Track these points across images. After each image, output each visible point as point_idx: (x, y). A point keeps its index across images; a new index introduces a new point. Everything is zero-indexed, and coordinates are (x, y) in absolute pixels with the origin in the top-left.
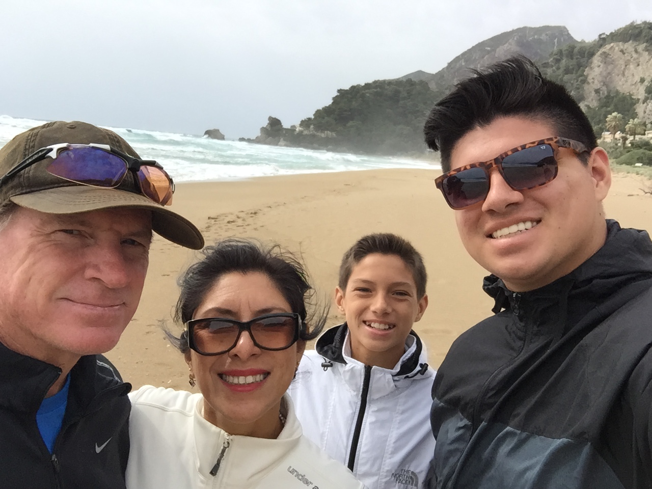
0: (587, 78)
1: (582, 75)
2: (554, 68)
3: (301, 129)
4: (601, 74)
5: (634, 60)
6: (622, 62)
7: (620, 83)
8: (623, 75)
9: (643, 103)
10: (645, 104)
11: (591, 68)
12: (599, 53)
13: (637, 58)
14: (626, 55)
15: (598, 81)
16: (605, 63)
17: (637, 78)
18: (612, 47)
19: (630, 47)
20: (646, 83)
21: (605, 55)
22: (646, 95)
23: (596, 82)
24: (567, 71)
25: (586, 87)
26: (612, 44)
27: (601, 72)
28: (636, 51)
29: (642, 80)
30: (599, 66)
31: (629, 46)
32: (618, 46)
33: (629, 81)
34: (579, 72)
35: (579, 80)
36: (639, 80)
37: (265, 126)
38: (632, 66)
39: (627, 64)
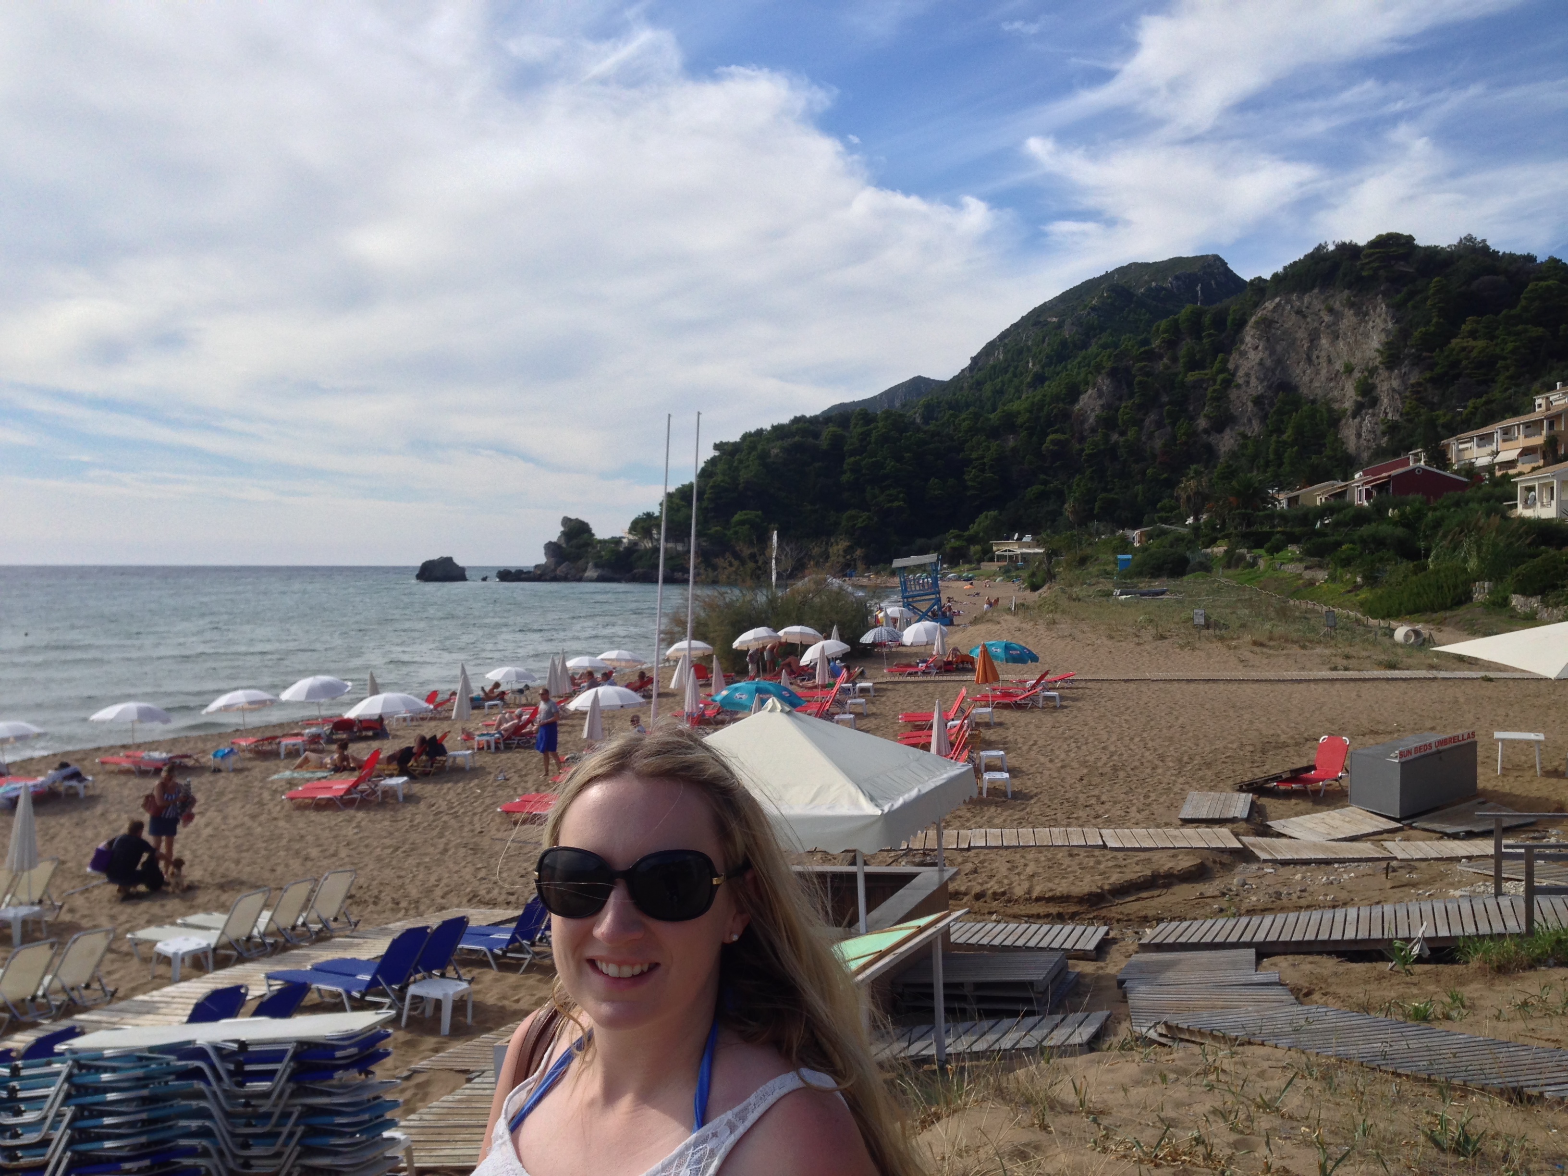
0: (1234, 375)
1: (1223, 370)
2: (1165, 360)
3: (631, 537)
4: (1261, 363)
5: (1328, 327)
6: (1301, 334)
7: (1306, 379)
8: (1309, 360)
9: (1354, 417)
10: (1357, 420)
11: (1243, 354)
12: (1253, 319)
13: (1334, 324)
14: (1309, 320)
15: (1257, 378)
16: (1268, 340)
17: (1339, 366)
18: (1278, 304)
19: (1315, 302)
20: (1357, 374)
21: (1267, 324)
22: (1359, 399)
23: (1254, 382)
24: (1194, 365)
25: (1233, 394)
26: (1277, 300)
27: (1262, 360)
28: (1331, 310)
29: (1349, 370)
30: (1257, 347)
31: (1313, 300)
32: (1288, 301)
33: (1324, 372)
34: (1217, 365)
35: (1219, 382)
36: (1342, 370)
37: (554, 539)
38: (1324, 342)
39: (1314, 338)
